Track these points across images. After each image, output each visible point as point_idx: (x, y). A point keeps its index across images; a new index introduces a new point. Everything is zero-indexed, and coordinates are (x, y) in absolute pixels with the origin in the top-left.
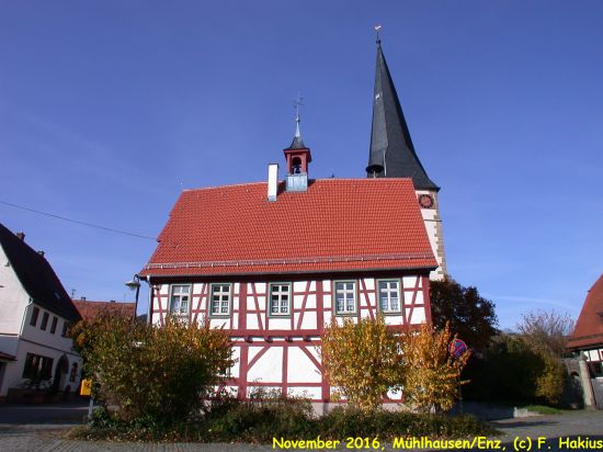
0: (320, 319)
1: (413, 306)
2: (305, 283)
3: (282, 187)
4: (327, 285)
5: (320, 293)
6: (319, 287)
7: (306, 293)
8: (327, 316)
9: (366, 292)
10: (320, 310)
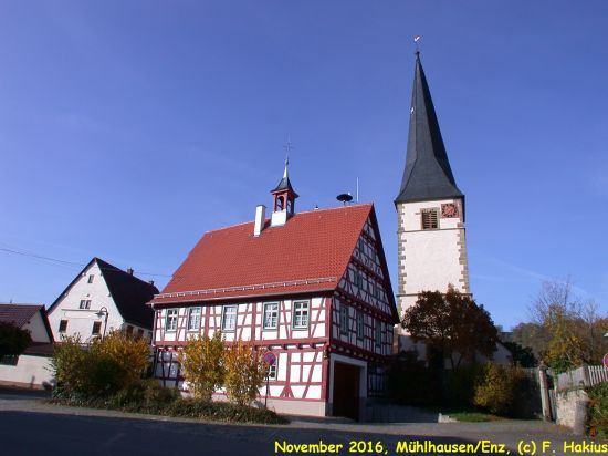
0: (253, 333)
1: (317, 322)
2: (245, 305)
3: (266, 224)
4: (259, 305)
5: (254, 313)
6: (254, 308)
7: (246, 313)
8: (258, 330)
9: (285, 311)
10: (253, 326)
